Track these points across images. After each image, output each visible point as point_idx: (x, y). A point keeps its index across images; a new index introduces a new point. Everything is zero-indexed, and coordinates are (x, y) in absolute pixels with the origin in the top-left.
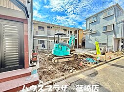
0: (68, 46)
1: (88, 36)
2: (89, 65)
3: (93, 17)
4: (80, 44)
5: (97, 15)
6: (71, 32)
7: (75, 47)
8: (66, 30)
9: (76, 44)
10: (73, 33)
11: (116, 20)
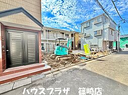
0: (67, 48)
1: (83, 38)
2: (81, 61)
3: (87, 22)
4: (76, 46)
5: (90, 21)
6: (68, 35)
7: (72, 49)
8: (63, 33)
9: (72, 46)
10: (70, 36)
11: (104, 27)
